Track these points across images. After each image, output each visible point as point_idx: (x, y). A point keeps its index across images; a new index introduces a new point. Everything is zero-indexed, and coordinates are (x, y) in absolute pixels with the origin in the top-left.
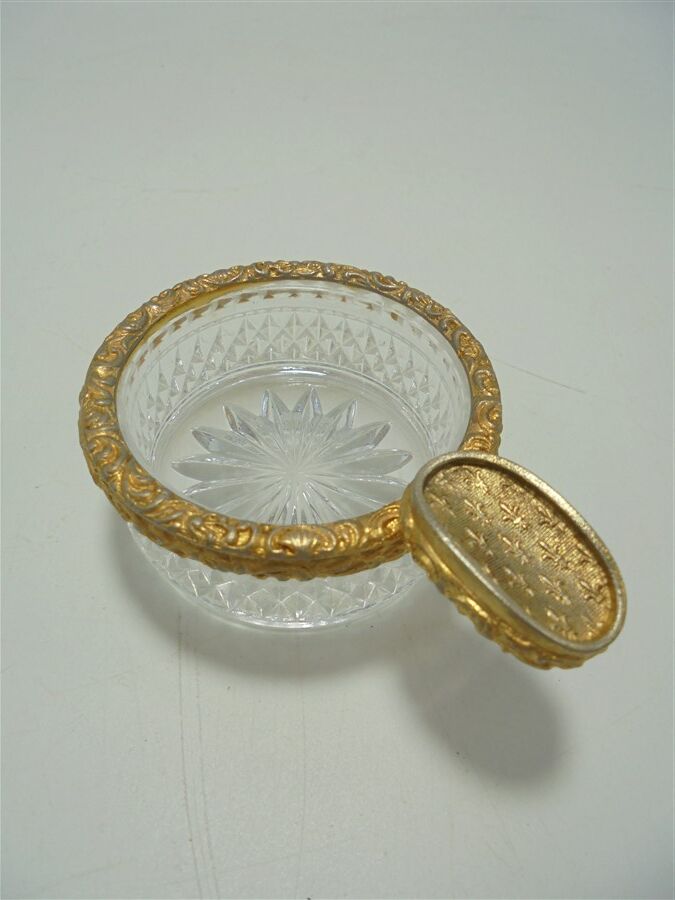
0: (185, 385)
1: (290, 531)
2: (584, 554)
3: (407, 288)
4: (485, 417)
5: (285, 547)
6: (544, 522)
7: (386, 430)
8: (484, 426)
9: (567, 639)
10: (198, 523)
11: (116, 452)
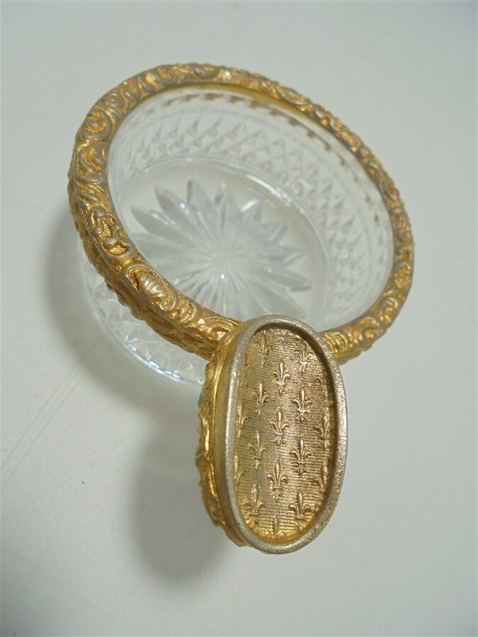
0: (210, 146)
1: (151, 274)
2: (322, 478)
3: (402, 206)
4: (362, 329)
5: (137, 281)
6: (318, 430)
7: (308, 288)
8: (355, 333)
9: (244, 520)
10: (100, 215)
11: (102, 129)
